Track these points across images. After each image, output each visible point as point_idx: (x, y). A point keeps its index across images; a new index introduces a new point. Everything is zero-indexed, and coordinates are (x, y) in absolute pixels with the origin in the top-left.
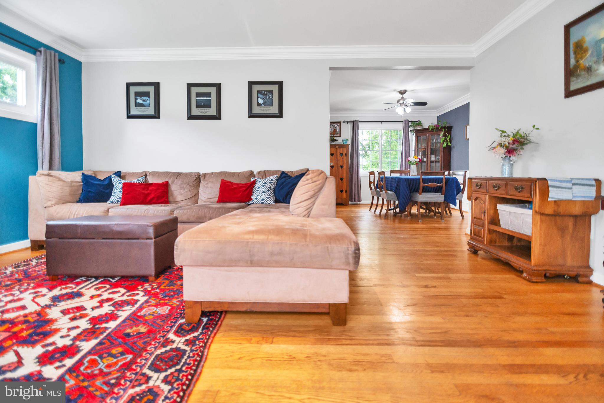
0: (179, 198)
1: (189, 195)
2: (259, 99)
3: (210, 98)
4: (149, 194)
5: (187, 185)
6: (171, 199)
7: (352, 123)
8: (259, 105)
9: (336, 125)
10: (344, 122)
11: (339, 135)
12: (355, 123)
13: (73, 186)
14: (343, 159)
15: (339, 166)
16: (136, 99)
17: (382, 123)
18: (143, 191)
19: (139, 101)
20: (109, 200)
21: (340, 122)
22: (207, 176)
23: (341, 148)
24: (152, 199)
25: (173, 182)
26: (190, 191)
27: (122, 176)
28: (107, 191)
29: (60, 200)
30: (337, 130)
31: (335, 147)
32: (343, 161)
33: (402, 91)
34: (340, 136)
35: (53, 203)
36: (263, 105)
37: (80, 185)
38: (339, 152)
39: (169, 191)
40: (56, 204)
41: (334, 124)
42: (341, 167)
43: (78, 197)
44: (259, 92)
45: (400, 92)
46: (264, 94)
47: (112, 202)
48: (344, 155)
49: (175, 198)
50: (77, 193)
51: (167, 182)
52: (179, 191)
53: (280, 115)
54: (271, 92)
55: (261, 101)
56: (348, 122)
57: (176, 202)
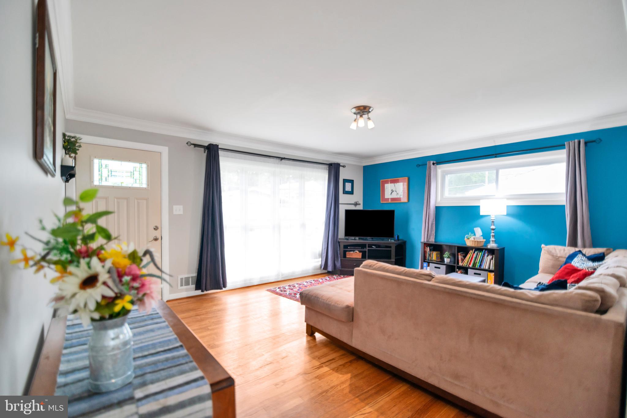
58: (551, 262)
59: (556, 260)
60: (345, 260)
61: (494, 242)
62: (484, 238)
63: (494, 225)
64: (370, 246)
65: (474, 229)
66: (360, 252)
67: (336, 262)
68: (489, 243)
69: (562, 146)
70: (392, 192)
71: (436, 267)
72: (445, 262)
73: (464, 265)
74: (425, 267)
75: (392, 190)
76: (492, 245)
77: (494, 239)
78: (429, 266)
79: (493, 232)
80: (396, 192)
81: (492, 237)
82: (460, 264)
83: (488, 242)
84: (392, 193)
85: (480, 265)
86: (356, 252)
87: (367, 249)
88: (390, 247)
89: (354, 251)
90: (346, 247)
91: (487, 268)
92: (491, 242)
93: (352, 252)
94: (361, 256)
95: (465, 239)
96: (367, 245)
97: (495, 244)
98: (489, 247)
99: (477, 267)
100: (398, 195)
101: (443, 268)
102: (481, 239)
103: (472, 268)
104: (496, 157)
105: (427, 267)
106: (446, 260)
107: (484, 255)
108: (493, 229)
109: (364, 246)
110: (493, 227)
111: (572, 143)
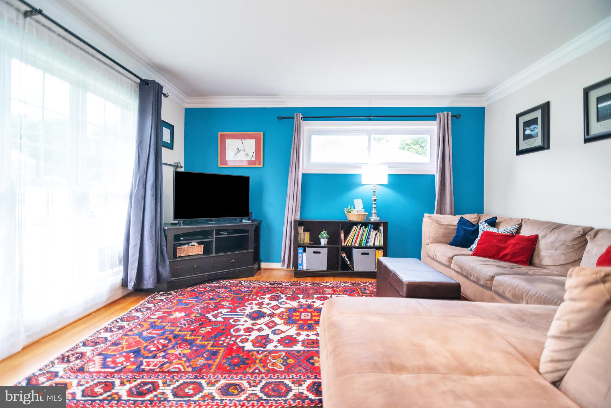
0: (546, 261)
4: (504, 248)
5: (562, 244)
6: (536, 260)
13: (448, 229)
16: (524, 131)
18: (499, 244)
19: (528, 132)
20: (470, 247)
24: (507, 255)
25: (544, 237)
26: (565, 254)
27: (497, 223)
28: (472, 238)
29: (435, 240)
35: (430, 242)
37: (454, 229)
39: (536, 248)
40: (432, 243)
43: (451, 239)
47: (471, 250)
49: (541, 260)
50: (451, 236)
51: (537, 236)
52: (549, 251)
57: (541, 266)
58: (441, 231)
59: (445, 229)
60: (176, 261)
61: (376, 214)
62: (365, 212)
63: (375, 196)
64: (218, 232)
65: (354, 200)
66: (199, 244)
67: (160, 268)
68: (371, 216)
69: (433, 117)
70: (237, 152)
71: (314, 252)
72: (321, 244)
73: (347, 245)
74: (300, 253)
75: (238, 149)
76: (374, 218)
77: (376, 212)
78: (305, 251)
79: (375, 204)
80: (245, 152)
81: (373, 209)
82: (343, 244)
83: (370, 214)
84: (238, 154)
85: (367, 243)
86: (194, 245)
87: (214, 238)
88: (247, 231)
89: (188, 244)
90: (177, 238)
91: (372, 245)
92: (373, 214)
93: (186, 246)
94: (202, 251)
95: (346, 212)
96: (213, 230)
97: (378, 216)
98: (372, 220)
99: (362, 245)
100: (247, 156)
101: (324, 251)
102: (363, 212)
103: (360, 247)
104: (370, 120)
105: (302, 253)
106: (323, 242)
107: (370, 230)
108: (375, 200)
109: (206, 233)
110: (374, 198)
111: (442, 114)
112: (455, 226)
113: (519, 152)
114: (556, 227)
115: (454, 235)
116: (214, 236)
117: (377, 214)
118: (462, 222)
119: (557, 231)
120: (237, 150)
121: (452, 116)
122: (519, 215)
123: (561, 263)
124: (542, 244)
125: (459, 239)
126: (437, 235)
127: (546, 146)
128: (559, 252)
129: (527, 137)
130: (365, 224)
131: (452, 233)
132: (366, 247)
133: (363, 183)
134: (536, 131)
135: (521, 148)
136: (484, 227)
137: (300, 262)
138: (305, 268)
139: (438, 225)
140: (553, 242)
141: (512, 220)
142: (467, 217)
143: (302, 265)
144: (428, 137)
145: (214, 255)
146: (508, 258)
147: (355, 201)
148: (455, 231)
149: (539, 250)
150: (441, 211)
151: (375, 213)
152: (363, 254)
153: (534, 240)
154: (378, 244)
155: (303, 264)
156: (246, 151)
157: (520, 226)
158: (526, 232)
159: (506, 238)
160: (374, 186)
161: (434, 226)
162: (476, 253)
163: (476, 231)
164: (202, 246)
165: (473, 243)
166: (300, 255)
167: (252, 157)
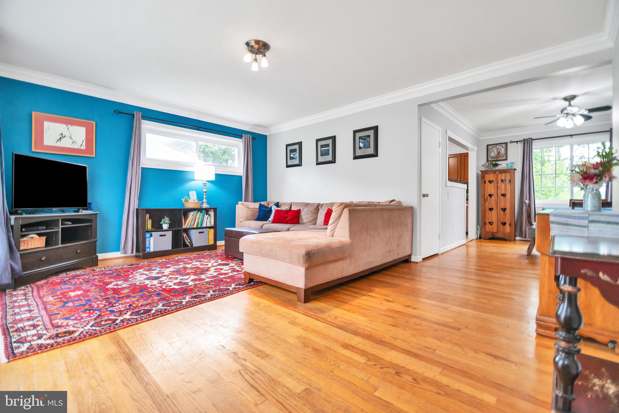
0: (305, 221)
1: (311, 219)
2: (361, 144)
3: (329, 148)
4: (287, 217)
5: (310, 212)
6: (300, 221)
7: (523, 142)
8: (360, 148)
9: (500, 147)
10: (511, 142)
11: (504, 158)
12: (526, 142)
13: (254, 211)
14: (505, 186)
15: (500, 194)
16: (290, 155)
17: (573, 136)
18: (284, 215)
19: (292, 156)
20: (268, 220)
21: (506, 144)
22: (323, 206)
23: (504, 174)
24: (288, 220)
25: (303, 210)
26: (312, 216)
28: (268, 215)
30: (502, 153)
31: (495, 173)
32: (506, 189)
33: (568, 98)
34: (506, 159)
36: (363, 148)
37: (257, 211)
38: (500, 178)
40: (245, 220)
41: (498, 147)
42: (504, 195)
43: (256, 217)
44: (360, 138)
45: (565, 99)
46: (364, 139)
47: (269, 221)
48: (507, 181)
49: (303, 221)
51: (300, 210)
52: (305, 216)
53: (375, 155)
54: (369, 136)
55: (361, 145)
56: (517, 142)
57: (303, 224)
58: (250, 213)
59: (252, 211)
62: (198, 201)
64: (64, 220)
66: (40, 235)
68: (203, 204)
69: (240, 137)
70: (61, 138)
71: (160, 236)
72: (163, 228)
73: (187, 227)
74: (148, 238)
75: (62, 134)
76: (205, 206)
78: (151, 235)
79: (205, 195)
80: (72, 139)
81: (204, 199)
82: (184, 226)
84: (62, 140)
85: (202, 224)
86: (34, 236)
87: (59, 228)
91: (205, 226)
93: (26, 238)
94: (44, 243)
95: (184, 202)
96: (58, 220)
97: (208, 204)
98: (204, 207)
99: (199, 226)
100: (74, 143)
101: (169, 234)
102: (196, 201)
103: (197, 228)
104: (198, 130)
105: (149, 237)
106: (165, 226)
107: (204, 214)
108: (206, 192)
109: (48, 223)
110: (205, 190)
111: (246, 135)
112: (257, 209)
113: (288, 166)
114: (307, 205)
115: (257, 214)
116: (60, 226)
117: (208, 203)
118: (261, 206)
119: (308, 206)
120: (61, 136)
121: (252, 138)
122: (289, 201)
123: (311, 220)
124: (303, 213)
125: (261, 216)
126: (248, 215)
127: (300, 165)
128: (309, 216)
129: (292, 158)
130: (200, 210)
131: (256, 213)
132: (201, 228)
133: (195, 179)
134: (296, 155)
135: (288, 164)
136: (274, 208)
137: (147, 246)
138: (152, 250)
139: (248, 209)
140: (307, 212)
141: (286, 203)
142: (263, 203)
143: (149, 247)
144: (236, 149)
145: (60, 246)
146: (289, 222)
147: (190, 193)
148: (258, 212)
149: (301, 216)
150: (246, 200)
151: (206, 202)
152: (200, 233)
153: (299, 211)
154: (209, 225)
155: (151, 246)
156: (72, 137)
157: (291, 205)
158: (294, 208)
159: (287, 212)
160: (205, 181)
161: (246, 209)
162: (274, 222)
163: (270, 211)
164: (44, 238)
165: (269, 217)
166: (147, 240)
167: (81, 145)
